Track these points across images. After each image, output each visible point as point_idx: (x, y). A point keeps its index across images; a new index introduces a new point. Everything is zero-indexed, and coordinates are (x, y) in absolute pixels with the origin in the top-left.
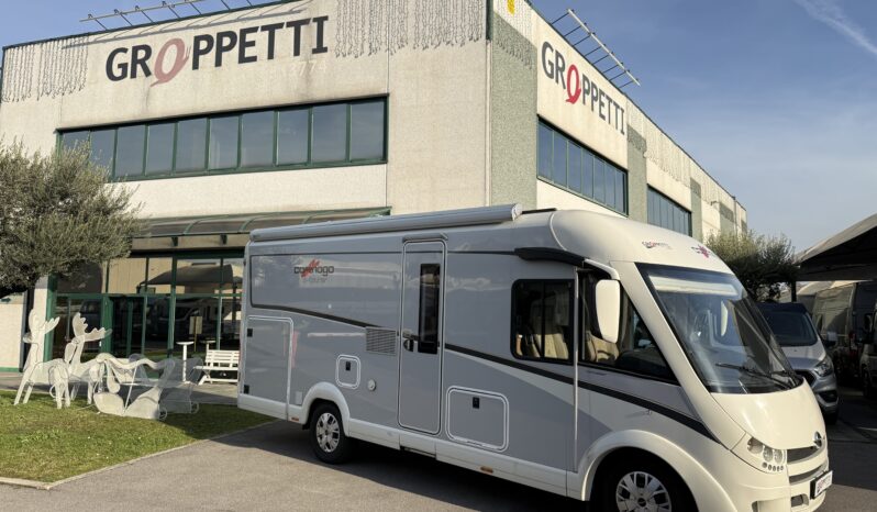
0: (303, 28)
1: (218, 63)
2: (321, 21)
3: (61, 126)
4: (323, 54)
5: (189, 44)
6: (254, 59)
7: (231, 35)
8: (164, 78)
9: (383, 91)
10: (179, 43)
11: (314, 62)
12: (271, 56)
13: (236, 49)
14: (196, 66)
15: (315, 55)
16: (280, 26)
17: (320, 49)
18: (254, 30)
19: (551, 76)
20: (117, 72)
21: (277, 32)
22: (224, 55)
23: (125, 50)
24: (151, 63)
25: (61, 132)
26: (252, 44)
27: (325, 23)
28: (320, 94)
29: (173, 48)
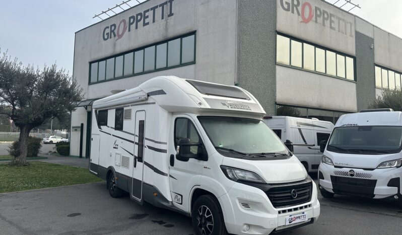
0: (165, 6)
1: (137, 28)
2: (171, 2)
3: (90, 61)
4: (172, 17)
5: (127, 21)
6: (148, 23)
7: (140, 14)
8: (120, 37)
9: (194, 30)
10: (124, 21)
11: (169, 21)
12: (154, 21)
13: (142, 20)
14: (129, 30)
15: (169, 18)
16: (157, 7)
17: (171, 14)
18: (148, 11)
19: (288, 10)
20: (106, 37)
21: (156, 9)
22: (139, 23)
23: (108, 27)
24: (116, 31)
27: (173, 2)
28: (171, 35)
29: (122, 24)
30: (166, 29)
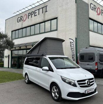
2: (46, 6)
5: (27, 15)
7: (33, 12)
8: (24, 21)
10: (26, 15)
11: (45, 14)
12: (39, 14)
16: (40, 9)
17: (46, 11)
18: (36, 10)
19: (93, 10)
20: (18, 21)
22: (32, 15)
23: (19, 17)
24: (23, 19)
25: (12, 31)
26: (36, 13)
28: (46, 19)
29: (25, 16)
30: (44, 17)
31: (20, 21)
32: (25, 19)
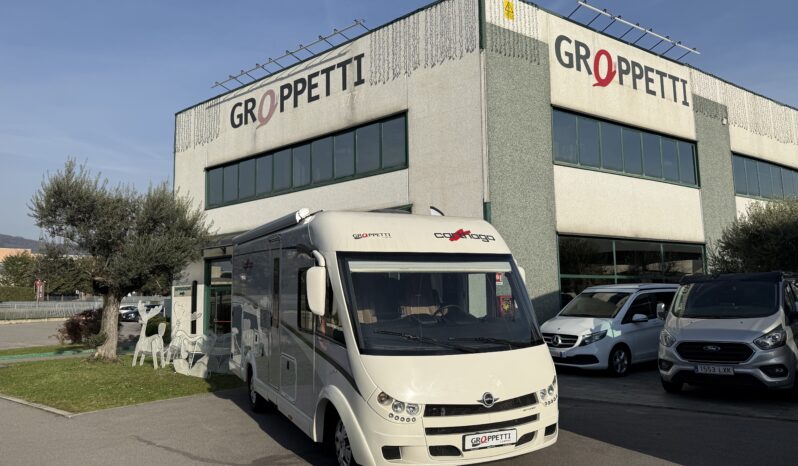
0: (348, 66)
1: (296, 105)
2: (359, 58)
3: (207, 165)
4: (362, 86)
5: (277, 92)
6: (317, 97)
7: (302, 81)
8: (264, 121)
9: (404, 108)
10: (271, 93)
11: (356, 92)
12: (328, 93)
13: (306, 91)
14: (282, 110)
15: (356, 87)
16: (332, 68)
17: (360, 81)
18: (316, 74)
19: (570, 65)
20: (237, 121)
21: (332, 73)
22: (299, 97)
23: (240, 104)
24: (256, 112)
25: (208, 170)
26: (316, 86)
27: (363, 60)
28: (361, 118)
29: (268, 99)
30: (352, 108)
31: (246, 123)
32: (265, 114)
